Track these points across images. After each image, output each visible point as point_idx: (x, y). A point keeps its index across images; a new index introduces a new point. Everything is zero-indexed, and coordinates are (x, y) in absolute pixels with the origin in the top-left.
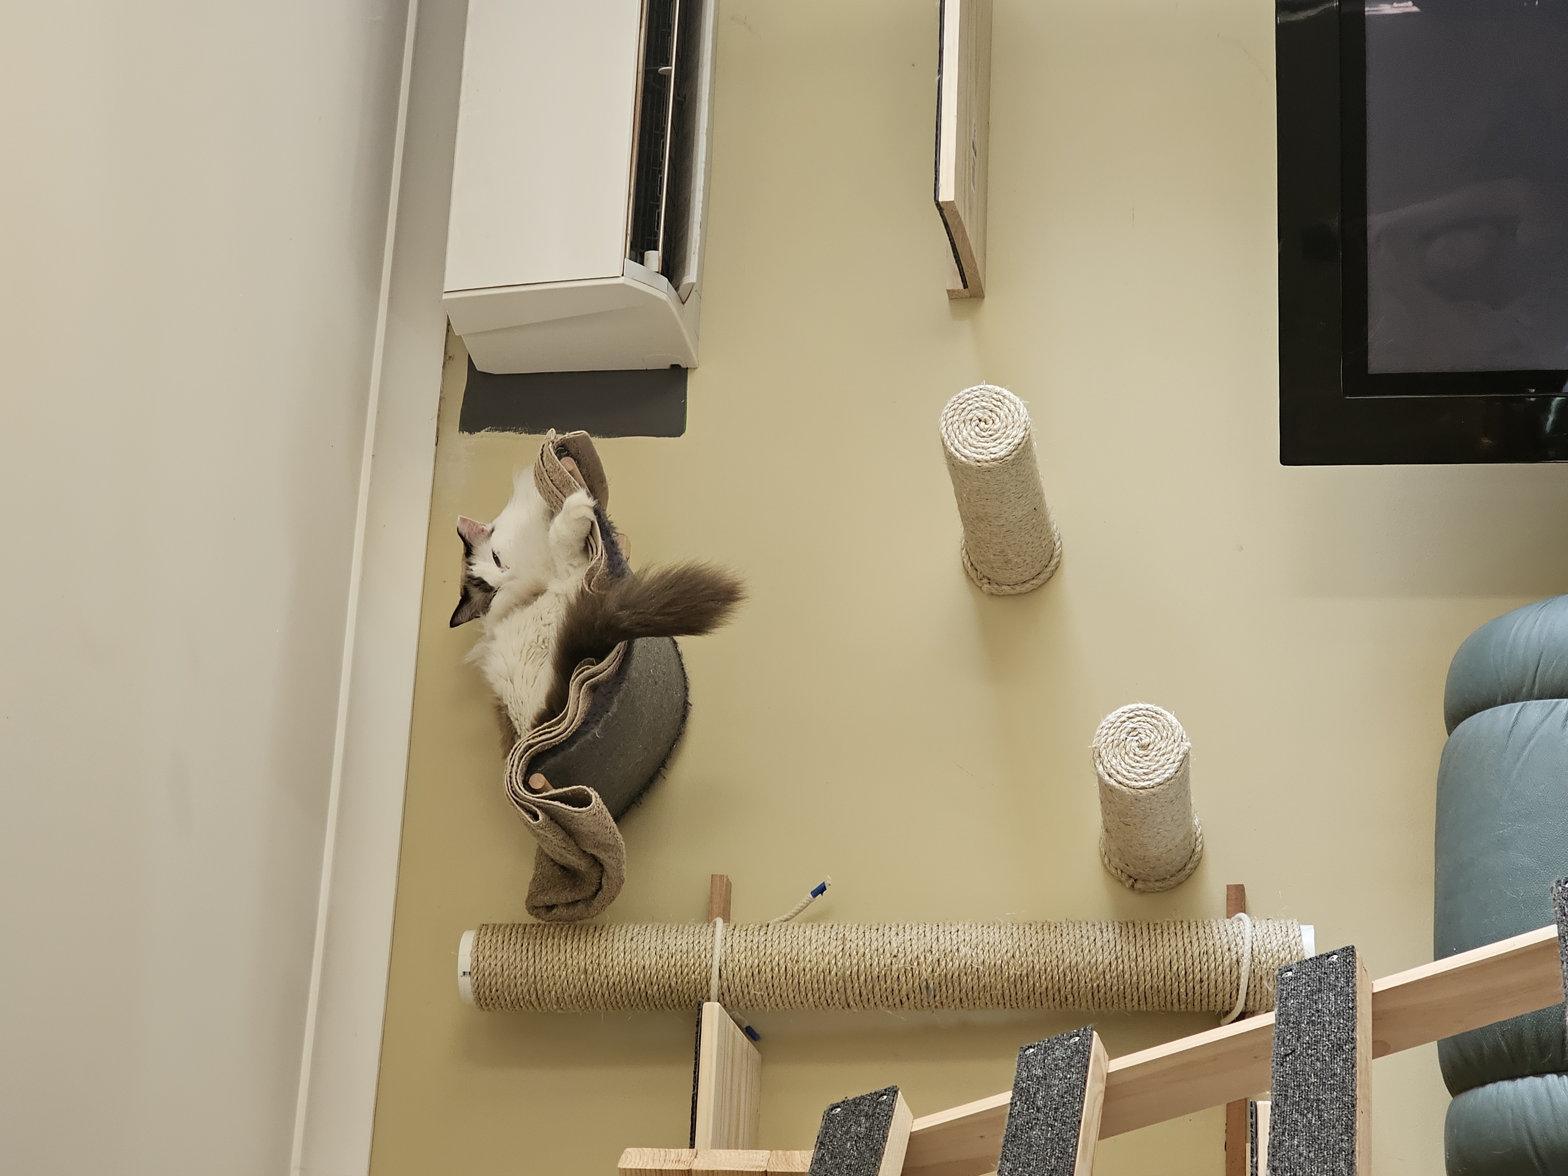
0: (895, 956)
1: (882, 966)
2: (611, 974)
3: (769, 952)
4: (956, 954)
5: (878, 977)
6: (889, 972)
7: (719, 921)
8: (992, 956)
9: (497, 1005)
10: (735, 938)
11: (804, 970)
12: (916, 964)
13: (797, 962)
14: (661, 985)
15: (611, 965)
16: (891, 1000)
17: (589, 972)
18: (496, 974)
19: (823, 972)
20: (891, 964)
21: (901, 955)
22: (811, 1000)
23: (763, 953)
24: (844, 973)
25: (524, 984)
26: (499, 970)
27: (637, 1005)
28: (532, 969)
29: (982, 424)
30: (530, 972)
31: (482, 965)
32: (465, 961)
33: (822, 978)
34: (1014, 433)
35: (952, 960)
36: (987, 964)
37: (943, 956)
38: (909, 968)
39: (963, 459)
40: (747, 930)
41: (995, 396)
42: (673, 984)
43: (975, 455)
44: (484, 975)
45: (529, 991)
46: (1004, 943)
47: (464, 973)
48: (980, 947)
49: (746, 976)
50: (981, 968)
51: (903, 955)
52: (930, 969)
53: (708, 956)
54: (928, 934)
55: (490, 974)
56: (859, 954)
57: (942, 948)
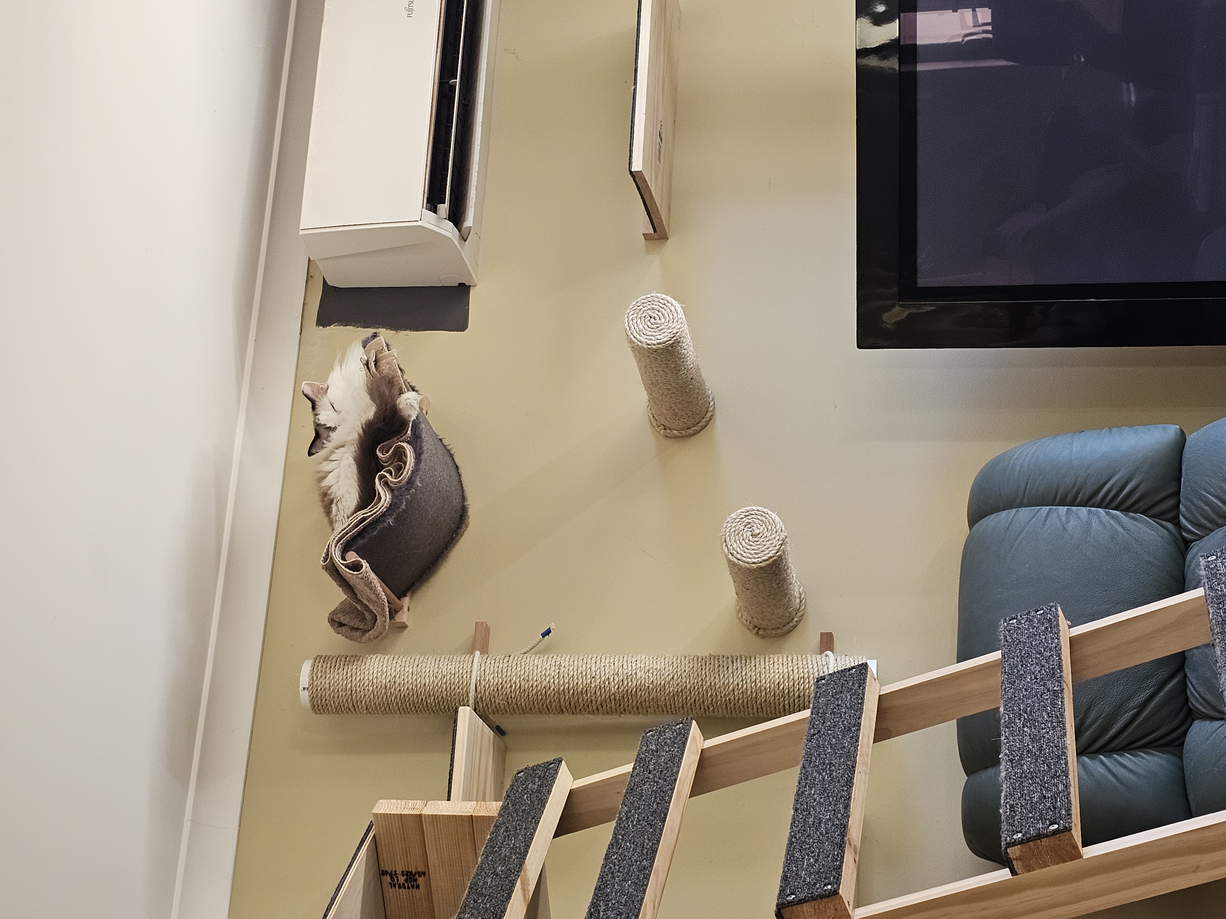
0: (593, 677)
1: (584, 684)
2: (403, 689)
3: (509, 674)
4: (635, 676)
5: (582, 691)
6: (589, 689)
7: (477, 653)
8: (658, 678)
9: (326, 710)
10: (487, 664)
11: (532, 686)
12: (607, 683)
13: (528, 681)
14: (436, 697)
15: (403, 682)
16: (590, 708)
17: (388, 688)
18: (325, 689)
19: (545, 687)
20: (591, 682)
21: (597, 677)
22: (537, 707)
23: (505, 674)
24: (559, 689)
25: (344, 696)
26: (327, 686)
27: (421, 710)
28: (350, 685)
29: (653, 320)
30: (348, 688)
31: (316, 683)
32: (304, 680)
33: (544, 691)
34: (674, 326)
35: (631, 680)
36: (655, 683)
37: (625, 677)
38: (603, 686)
39: (639, 343)
40: (495, 659)
41: (661, 301)
42: (444, 696)
43: (647, 341)
44: (317, 690)
45: (347, 700)
46: (667, 669)
47: (304, 688)
48: (651, 671)
49: (493, 690)
50: (651, 686)
51: (599, 676)
52: (617, 686)
53: (468, 677)
54: (616, 663)
55: (321, 689)
56: (570, 676)
57: (625, 672)
